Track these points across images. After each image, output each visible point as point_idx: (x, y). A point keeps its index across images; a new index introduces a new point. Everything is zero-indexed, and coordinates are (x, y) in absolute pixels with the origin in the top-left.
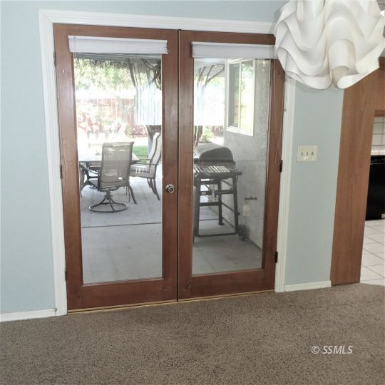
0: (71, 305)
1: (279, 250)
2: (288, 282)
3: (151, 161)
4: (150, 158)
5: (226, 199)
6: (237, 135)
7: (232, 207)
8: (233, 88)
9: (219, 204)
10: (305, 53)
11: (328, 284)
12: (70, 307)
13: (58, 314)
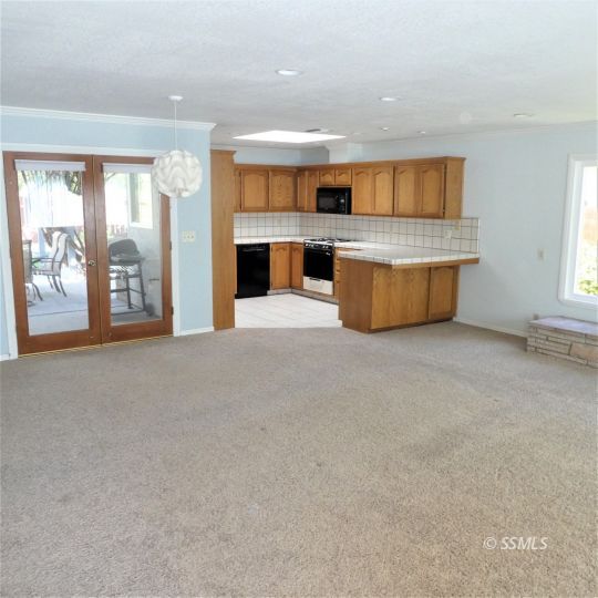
0: (21, 351)
1: (174, 305)
2: (182, 329)
3: (53, 259)
4: (51, 256)
5: (133, 283)
6: (140, 230)
7: (139, 289)
8: (134, 186)
9: (128, 289)
10: (164, 182)
11: (212, 329)
12: (20, 352)
13: (12, 358)
